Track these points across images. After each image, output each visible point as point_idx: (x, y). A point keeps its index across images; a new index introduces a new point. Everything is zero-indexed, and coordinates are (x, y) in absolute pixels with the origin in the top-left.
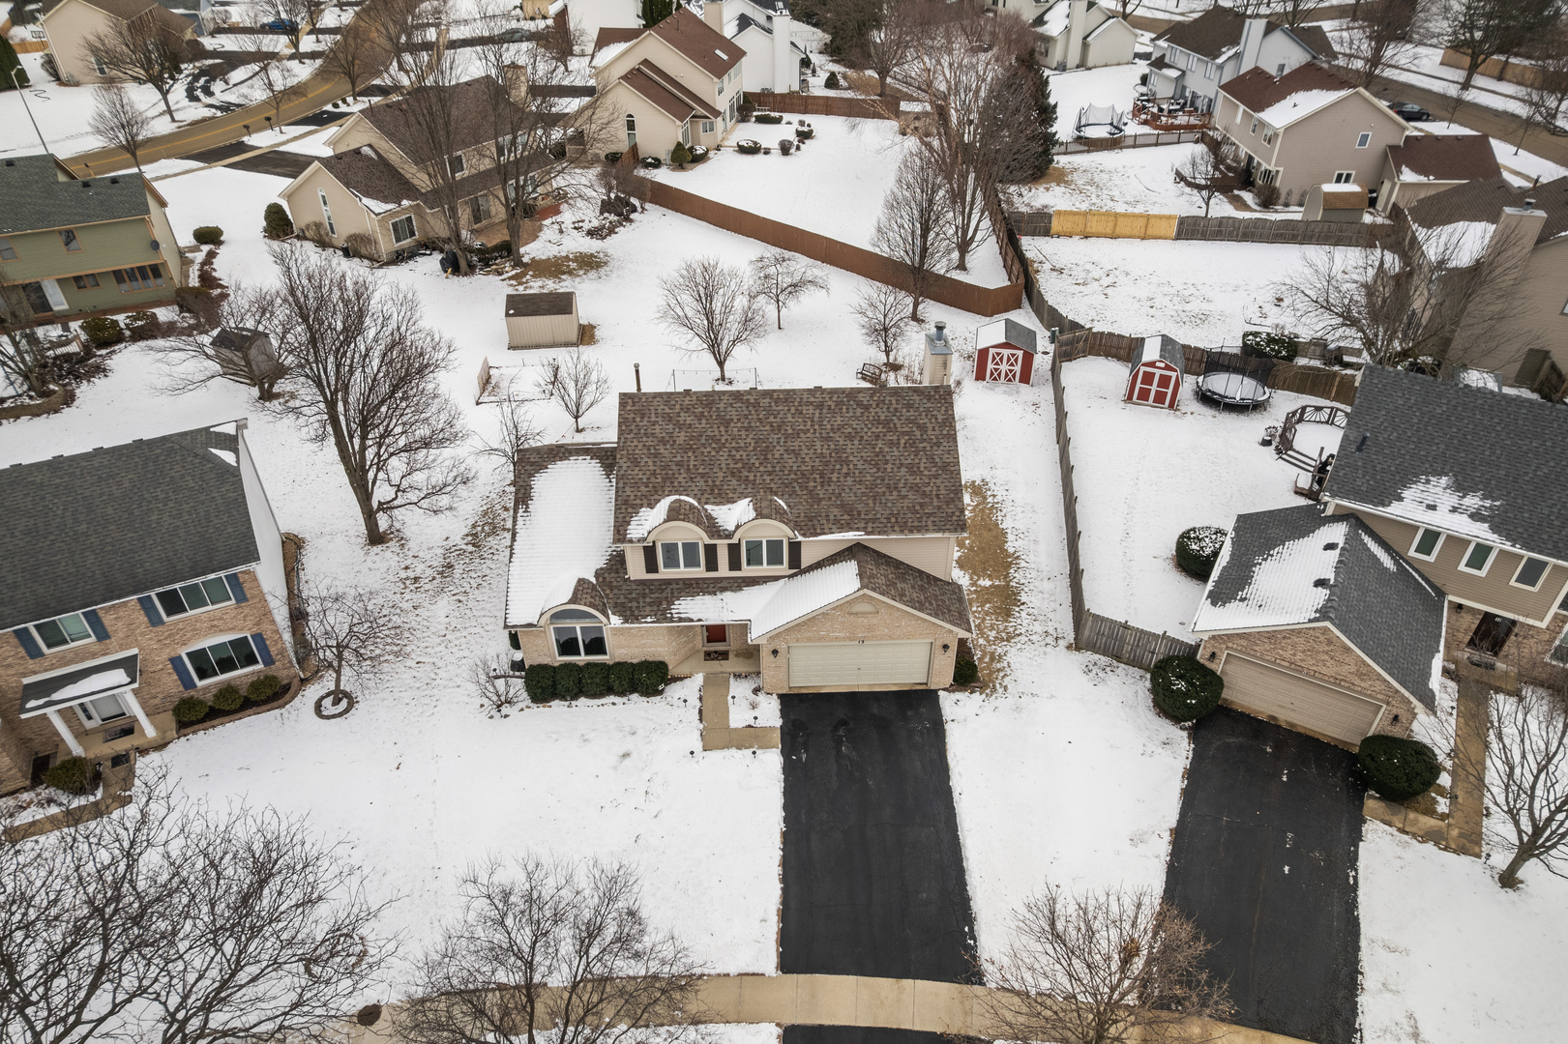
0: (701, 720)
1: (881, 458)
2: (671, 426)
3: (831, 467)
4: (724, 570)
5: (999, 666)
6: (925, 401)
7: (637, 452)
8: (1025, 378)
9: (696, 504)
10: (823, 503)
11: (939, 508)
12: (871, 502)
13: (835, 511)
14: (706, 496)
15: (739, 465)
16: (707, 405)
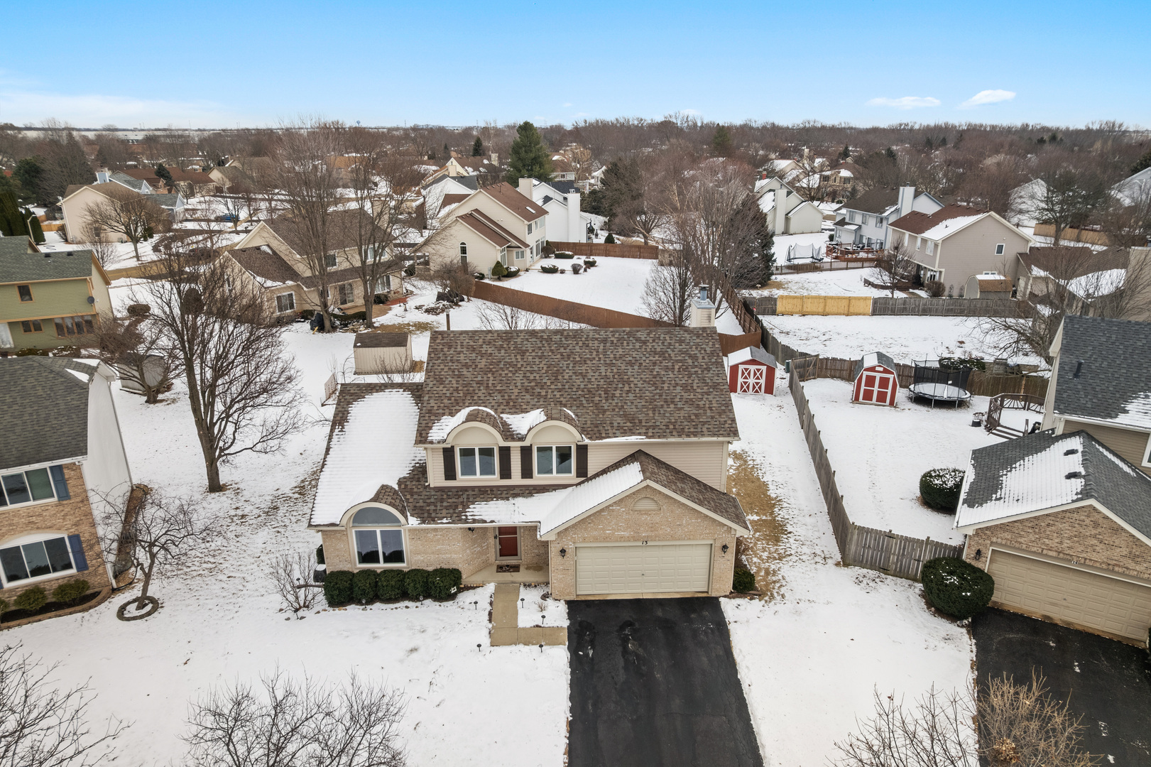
0: (490, 621)
1: (658, 379)
2: (474, 355)
3: (614, 386)
4: (516, 479)
5: (774, 578)
6: (695, 338)
7: (443, 373)
8: (769, 389)
9: (493, 413)
10: (607, 413)
11: (712, 417)
12: (650, 412)
13: (619, 420)
14: (502, 407)
15: (533, 384)
16: (506, 340)
